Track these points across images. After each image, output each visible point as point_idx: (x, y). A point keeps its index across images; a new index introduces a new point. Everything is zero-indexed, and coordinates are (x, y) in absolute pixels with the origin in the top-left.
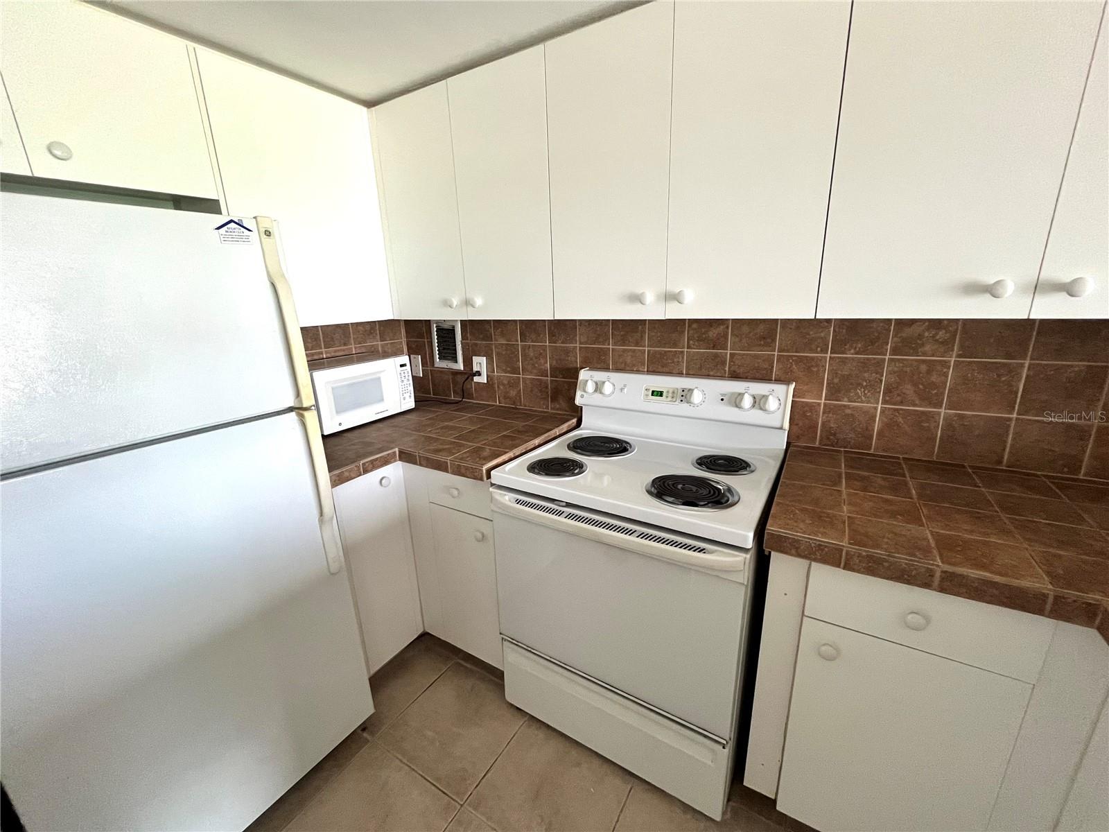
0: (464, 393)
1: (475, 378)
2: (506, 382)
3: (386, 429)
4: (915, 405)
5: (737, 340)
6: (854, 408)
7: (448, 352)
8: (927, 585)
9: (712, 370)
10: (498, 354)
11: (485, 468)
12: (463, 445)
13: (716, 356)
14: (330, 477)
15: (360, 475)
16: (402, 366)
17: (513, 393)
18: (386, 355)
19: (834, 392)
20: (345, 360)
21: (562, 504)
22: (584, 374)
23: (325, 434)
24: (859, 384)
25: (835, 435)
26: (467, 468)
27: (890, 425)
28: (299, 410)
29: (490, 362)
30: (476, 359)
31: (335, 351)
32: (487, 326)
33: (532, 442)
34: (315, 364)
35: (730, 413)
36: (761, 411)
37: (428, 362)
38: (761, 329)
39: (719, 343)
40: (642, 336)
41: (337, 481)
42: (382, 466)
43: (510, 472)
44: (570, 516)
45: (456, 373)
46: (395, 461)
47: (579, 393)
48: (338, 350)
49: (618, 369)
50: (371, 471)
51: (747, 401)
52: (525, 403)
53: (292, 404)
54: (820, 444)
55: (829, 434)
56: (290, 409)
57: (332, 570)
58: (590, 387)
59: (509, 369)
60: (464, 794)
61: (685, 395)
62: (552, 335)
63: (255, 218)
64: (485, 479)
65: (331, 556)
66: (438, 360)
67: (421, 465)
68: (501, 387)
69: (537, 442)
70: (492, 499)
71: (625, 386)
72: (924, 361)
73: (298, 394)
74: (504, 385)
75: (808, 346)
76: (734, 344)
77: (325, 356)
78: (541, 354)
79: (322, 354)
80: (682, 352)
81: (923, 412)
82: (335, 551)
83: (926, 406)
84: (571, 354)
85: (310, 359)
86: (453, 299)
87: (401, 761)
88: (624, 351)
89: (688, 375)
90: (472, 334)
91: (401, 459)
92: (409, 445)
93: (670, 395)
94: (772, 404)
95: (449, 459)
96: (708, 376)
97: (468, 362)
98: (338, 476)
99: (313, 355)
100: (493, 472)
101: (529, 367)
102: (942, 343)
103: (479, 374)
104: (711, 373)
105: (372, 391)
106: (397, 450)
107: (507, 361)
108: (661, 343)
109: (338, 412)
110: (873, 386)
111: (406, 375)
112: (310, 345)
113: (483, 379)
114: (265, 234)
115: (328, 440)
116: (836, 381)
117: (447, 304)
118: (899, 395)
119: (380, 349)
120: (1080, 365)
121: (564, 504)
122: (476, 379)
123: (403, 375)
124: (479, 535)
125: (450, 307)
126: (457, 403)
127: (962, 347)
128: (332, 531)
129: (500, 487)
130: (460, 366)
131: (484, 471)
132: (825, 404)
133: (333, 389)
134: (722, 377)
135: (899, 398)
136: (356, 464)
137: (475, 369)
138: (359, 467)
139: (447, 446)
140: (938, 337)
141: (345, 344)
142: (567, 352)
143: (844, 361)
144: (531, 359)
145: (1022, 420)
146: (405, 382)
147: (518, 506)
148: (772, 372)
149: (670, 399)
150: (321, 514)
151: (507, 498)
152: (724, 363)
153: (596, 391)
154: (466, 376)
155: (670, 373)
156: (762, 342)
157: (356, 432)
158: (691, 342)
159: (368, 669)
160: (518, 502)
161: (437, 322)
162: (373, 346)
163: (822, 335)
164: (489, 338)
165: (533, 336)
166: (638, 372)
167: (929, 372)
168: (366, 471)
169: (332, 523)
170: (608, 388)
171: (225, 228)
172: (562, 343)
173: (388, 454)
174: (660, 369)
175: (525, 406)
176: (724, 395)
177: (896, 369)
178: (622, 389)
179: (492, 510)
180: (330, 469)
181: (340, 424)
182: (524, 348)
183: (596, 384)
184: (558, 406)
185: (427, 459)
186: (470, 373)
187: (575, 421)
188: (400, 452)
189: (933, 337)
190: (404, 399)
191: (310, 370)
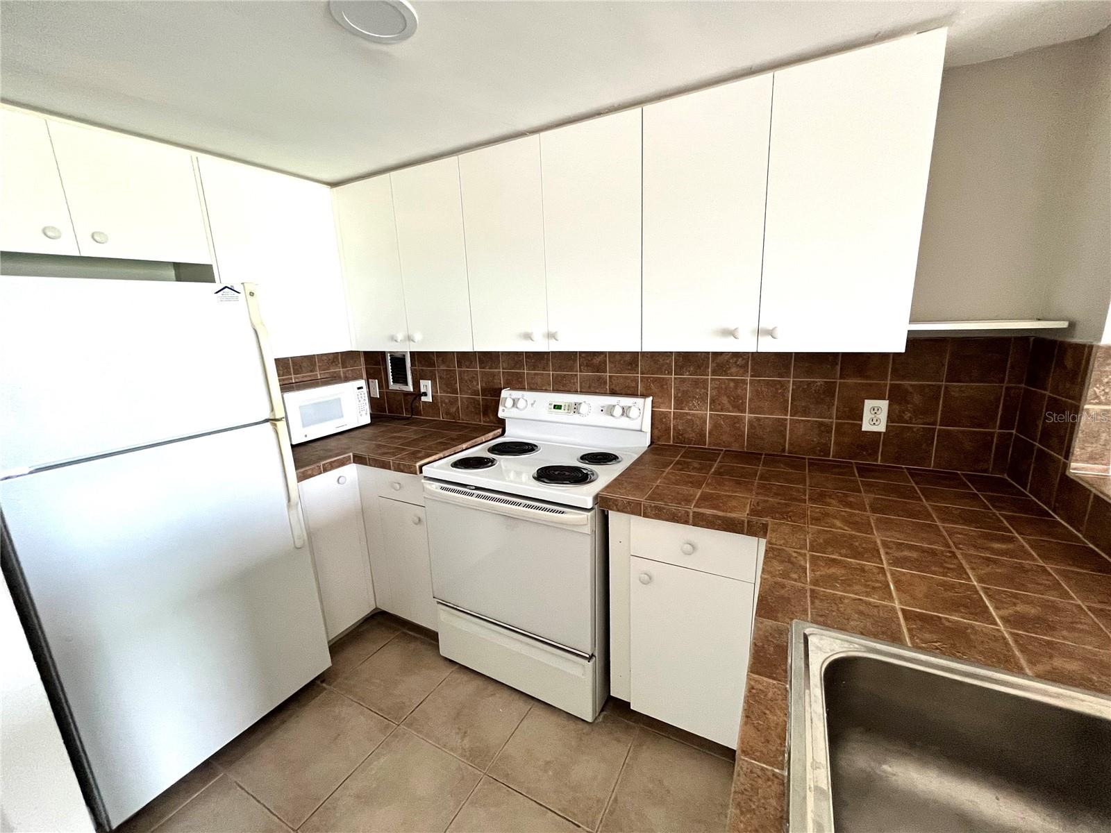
0: (414, 410)
1: (422, 397)
2: (447, 401)
3: (344, 440)
4: (729, 412)
5: (613, 365)
6: (693, 415)
7: (400, 377)
8: (686, 522)
9: (597, 388)
10: (441, 378)
11: (418, 465)
12: (404, 449)
13: (600, 378)
14: (297, 474)
15: (320, 473)
16: (359, 388)
17: (453, 410)
18: (347, 379)
19: (679, 403)
20: (311, 384)
21: (472, 488)
22: (505, 393)
23: (293, 443)
24: (694, 397)
25: (682, 435)
26: (404, 465)
27: (716, 426)
28: (273, 421)
29: (434, 386)
30: (422, 382)
31: (303, 377)
32: (431, 356)
33: (460, 446)
34: (286, 387)
35: (606, 420)
36: (627, 418)
37: (383, 385)
38: (628, 358)
39: (600, 368)
40: (547, 363)
41: (302, 477)
42: (339, 466)
43: (438, 468)
44: (478, 496)
45: (407, 394)
46: (350, 463)
47: (501, 408)
48: (306, 376)
49: (531, 389)
50: (330, 470)
51: (618, 411)
52: (463, 418)
53: (267, 417)
54: (673, 442)
55: (679, 434)
56: (267, 421)
57: (298, 545)
58: (509, 403)
59: (449, 390)
60: (401, 718)
61: (576, 408)
62: (481, 362)
63: (243, 284)
64: (418, 473)
65: (296, 534)
66: (392, 383)
67: (370, 466)
68: (444, 405)
69: (464, 446)
70: (424, 489)
71: (535, 401)
72: (732, 380)
73: (272, 410)
74: (446, 404)
75: (659, 371)
76: (610, 368)
77: (294, 381)
78: (473, 377)
79: (292, 379)
80: (576, 375)
81: (735, 417)
82: (300, 531)
83: (736, 412)
84: (496, 377)
85: (281, 383)
86: (398, 335)
87: (352, 700)
88: (535, 374)
89: (582, 392)
90: (420, 362)
91: (354, 462)
92: (362, 450)
93: (567, 408)
94: (634, 413)
95: (391, 460)
96: (595, 393)
97: (416, 385)
98: (303, 473)
99: (283, 380)
100: (423, 468)
101: (465, 388)
102: (741, 367)
103: (425, 394)
104: (597, 391)
105: (333, 409)
106: (351, 454)
107: (447, 383)
108: (561, 368)
109: (304, 426)
110: (703, 399)
111: (363, 396)
112: (281, 372)
113: (429, 399)
114: (250, 294)
115: (296, 449)
116: (680, 395)
117: (393, 339)
118: (719, 404)
119: (342, 374)
120: (820, 381)
121: (474, 488)
122: (423, 399)
123: (360, 396)
124: (417, 520)
125: (396, 341)
126: (408, 418)
127: (753, 370)
128: (296, 515)
129: (430, 479)
130: (410, 388)
131: (417, 467)
132: (674, 413)
133: (300, 407)
134: (604, 394)
135: (720, 407)
136: (318, 464)
137: (423, 390)
138: (320, 466)
139: (391, 451)
140: (738, 363)
141: (311, 371)
142: (493, 375)
143: (683, 381)
144: (466, 382)
145: (793, 419)
146: (362, 402)
147: (443, 491)
148: (638, 389)
149: (566, 411)
150: (289, 500)
151: (435, 486)
152: (605, 383)
153: (513, 406)
154: (414, 396)
155: (569, 392)
156: (629, 367)
157: (318, 443)
158: (582, 367)
159: (328, 636)
160: (442, 488)
161: (390, 352)
162: (335, 372)
163: (668, 361)
164: (433, 365)
165: (467, 363)
166: (546, 391)
167: (736, 387)
168: (325, 470)
169: (297, 508)
170: (521, 404)
171: (221, 292)
172: (489, 369)
173: (344, 458)
174: (562, 388)
175: (463, 420)
176: (603, 407)
177: (716, 386)
178: (532, 404)
179: (425, 498)
180: (297, 468)
181: (306, 436)
182: (460, 373)
183: (514, 400)
184: (488, 420)
185: (376, 460)
186: (418, 394)
187: (500, 431)
188: (354, 456)
189: (736, 363)
190: (361, 415)
191: (282, 392)
